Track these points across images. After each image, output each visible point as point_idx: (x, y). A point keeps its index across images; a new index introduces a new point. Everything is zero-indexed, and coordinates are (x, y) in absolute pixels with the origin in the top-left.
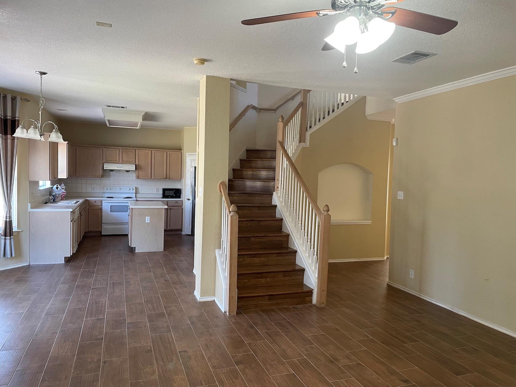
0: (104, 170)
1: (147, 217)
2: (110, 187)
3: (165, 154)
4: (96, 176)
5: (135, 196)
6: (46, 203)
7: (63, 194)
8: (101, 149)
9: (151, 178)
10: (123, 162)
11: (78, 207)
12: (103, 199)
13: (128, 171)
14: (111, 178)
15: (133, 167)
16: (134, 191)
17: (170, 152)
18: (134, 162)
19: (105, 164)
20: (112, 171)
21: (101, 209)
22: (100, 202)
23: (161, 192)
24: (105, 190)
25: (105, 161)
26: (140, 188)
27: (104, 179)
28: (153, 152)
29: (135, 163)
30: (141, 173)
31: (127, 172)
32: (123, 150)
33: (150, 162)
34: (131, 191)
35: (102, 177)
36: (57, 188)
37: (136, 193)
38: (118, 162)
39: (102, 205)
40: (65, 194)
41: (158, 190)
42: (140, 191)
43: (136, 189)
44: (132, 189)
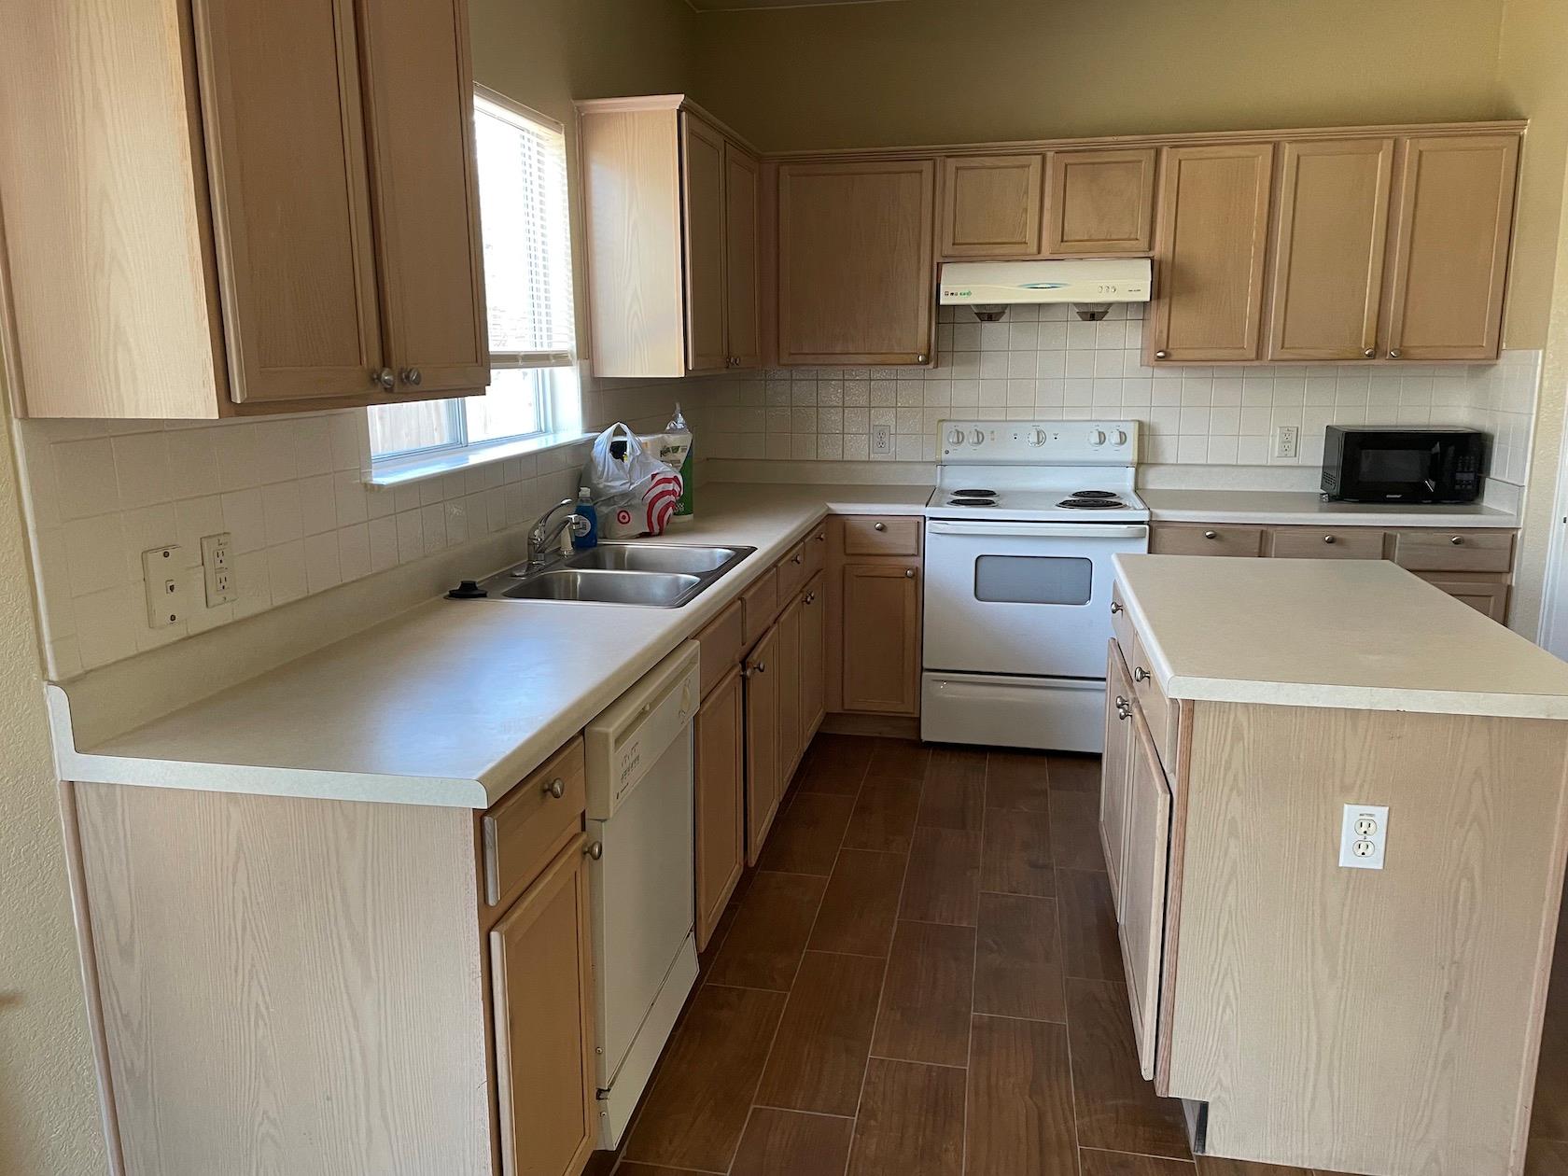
0: (945, 316)
1: (1351, 813)
2: (980, 427)
3: (1382, 161)
4: (892, 359)
5: (1130, 485)
6: (468, 591)
7: (663, 494)
8: (927, 166)
9: (1259, 356)
10: (1068, 248)
11: (695, 637)
12: (930, 511)
13: (1093, 313)
14: (987, 369)
15: (1132, 282)
16: (1129, 452)
17: (1424, 144)
18: (1144, 244)
19: (945, 268)
20: (990, 314)
21: (918, 577)
22: (913, 530)
23: (1314, 453)
24: (950, 448)
25: (948, 249)
26: (1165, 424)
27: (943, 372)
28: (1288, 152)
29: (1151, 248)
30: (1186, 321)
31: (1093, 317)
32: (1070, 159)
33: (1257, 235)
34: (1110, 452)
35: (926, 362)
36: (618, 450)
37: (1141, 464)
38: (1035, 249)
39: (920, 551)
40: (673, 492)
41: (1292, 439)
42: (1171, 448)
43: (1145, 432)
44: (1115, 438)
